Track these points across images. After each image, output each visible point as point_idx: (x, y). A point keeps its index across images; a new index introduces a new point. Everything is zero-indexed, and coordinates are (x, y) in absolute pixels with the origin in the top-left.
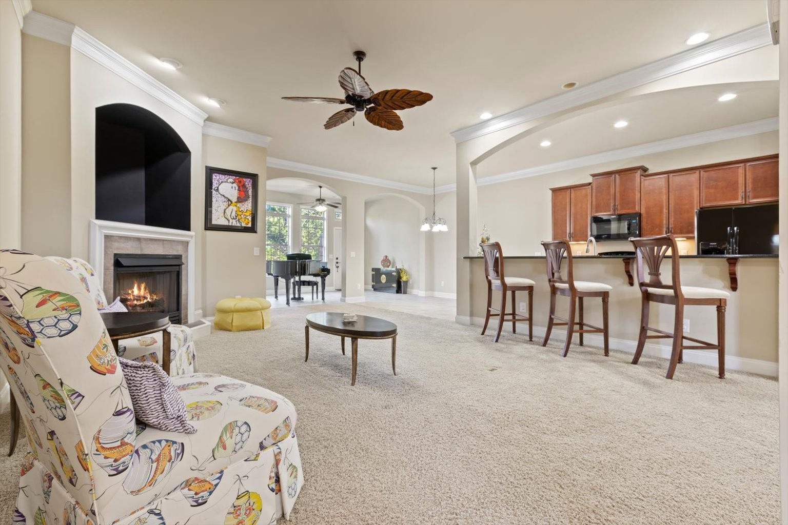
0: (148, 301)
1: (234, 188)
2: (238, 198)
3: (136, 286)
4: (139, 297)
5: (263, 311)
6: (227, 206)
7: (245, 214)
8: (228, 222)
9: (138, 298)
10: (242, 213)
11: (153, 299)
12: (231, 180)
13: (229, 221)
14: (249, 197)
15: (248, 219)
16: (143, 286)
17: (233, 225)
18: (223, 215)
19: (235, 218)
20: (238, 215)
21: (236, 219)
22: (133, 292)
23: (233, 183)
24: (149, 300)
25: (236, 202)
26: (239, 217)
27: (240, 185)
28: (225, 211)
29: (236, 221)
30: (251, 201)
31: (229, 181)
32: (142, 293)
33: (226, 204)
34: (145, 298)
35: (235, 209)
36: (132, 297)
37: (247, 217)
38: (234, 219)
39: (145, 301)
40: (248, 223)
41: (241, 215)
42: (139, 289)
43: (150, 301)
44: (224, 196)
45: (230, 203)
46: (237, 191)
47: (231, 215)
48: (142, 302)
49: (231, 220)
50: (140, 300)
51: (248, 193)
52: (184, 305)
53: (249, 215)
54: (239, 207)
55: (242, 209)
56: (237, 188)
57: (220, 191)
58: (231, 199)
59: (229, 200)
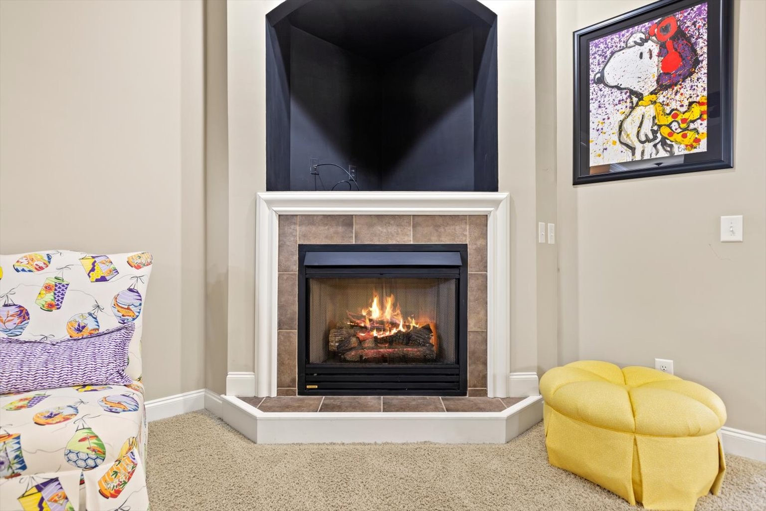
0: (400, 331)
1: (646, 56)
3: (376, 301)
4: (382, 322)
7: (686, 116)
8: (630, 152)
9: (381, 325)
10: (675, 116)
11: (408, 327)
13: (633, 149)
14: (697, 62)
15: (695, 130)
16: (389, 302)
18: (616, 138)
19: (651, 136)
20: (660, 126)
21: (655, 138)
22: (370, 313)
23: (643, 41)
24: (401, 328)
25: (652, 93)
26: (665, 131)
27: (667, 36)
28: (621, 127)
29: (655, 146)
30: (705, 70)
31: (631, 42)
32: (388, 315)
33: (624, 107)
34: (394, 325)
36: (368, 324)
37: (692, 126)
38: (648, 140)
39: (394, 331)
40: (697, 141)
42: (382, 307)
43: (403, 330)
44: (618, 88)
45: (635, 100)
47: (638, 133)
48: (387, 334)
49: (639, 147)
50: (384, 330)
52: (474, 353)
53: (700, 118)
54: (662, 104)
55: (674, 105)
56: (656, 50)
57: (610, 79)
58: (637, 89)
59: (632, 93)
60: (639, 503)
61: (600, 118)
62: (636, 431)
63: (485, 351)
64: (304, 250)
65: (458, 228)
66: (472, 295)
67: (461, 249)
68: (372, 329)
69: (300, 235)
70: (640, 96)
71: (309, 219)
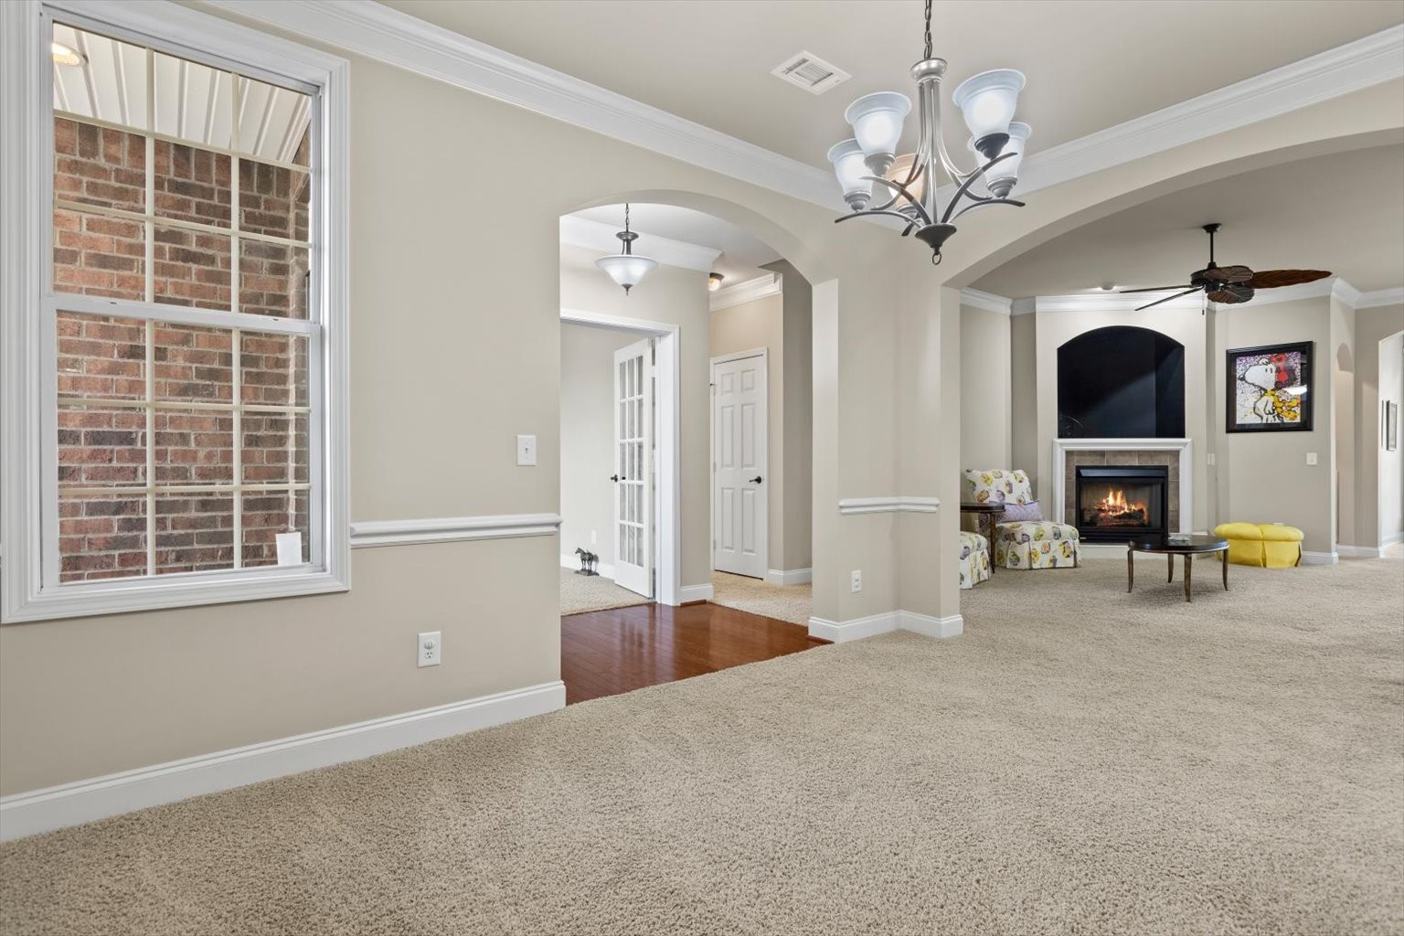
0: (1125, 513)
1: (1269, 371)
2: (1276, 383)
3: (1111, 494)
4: (1114, 507)
5: (1267, 544)
6: (1259, 397)
7: (1289, 404)
8: (1259, 418)
9: (1114, 509)
10: (1284, 403)
11: (1130, 510)
12: (1264, 360)
13: (1262, 418)
14: (1297, 379)
15: (1295, 411)
16: (1119, 494)
17: (1269, 422)
18: (1251, 410)
19: (1272, 412)
20: (1276, 407)
21: (1274, 413)
22: (1107, 501)
23: (1267, 363)
24: (1126, 511)
25: (1272, 390)
26: (1279, 410)
27: (1280, 364)
28: (1255, 405)
29: (1274, 417)
30: (1299, 384)
31: (1260, 362)
32: (1119, 502)
33: (1257, 395)
34: (1122, 508)
35: (1271, 399)
36: (1107, 508)
37: (1293, 409)
38: (1270, 414)
39: (1122, 512)
40: (1296, 417)
41: (1281, 408)
42: (1115, 498)
44: (1253, 384)
45: (1263, 392)
46: (1274, 373)
47: (1265, 410)
48: (1118, 514)
49: (1265, 417)
50: (1116, 511)
51: (1294, 374)
52: (1172, 521)
53: (1297, 406)
54: (1278, 396)
55: (1283, 398)
56: (1274, 370)
57: (1247, 378)
58: (1264, 387)
59: (1261, 388)
60: (1265, 566)
61: (1243, 398)
62: (1264, 540)
63: (1178, 521)
64: (1078, 469)
65: (1163, 458)
66: (1171, 492)
67: (1165, 468)
68: (1109, 511)
69: (1076, 462)
70: (1266, 391)
71: (1082, 453)
